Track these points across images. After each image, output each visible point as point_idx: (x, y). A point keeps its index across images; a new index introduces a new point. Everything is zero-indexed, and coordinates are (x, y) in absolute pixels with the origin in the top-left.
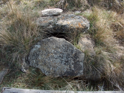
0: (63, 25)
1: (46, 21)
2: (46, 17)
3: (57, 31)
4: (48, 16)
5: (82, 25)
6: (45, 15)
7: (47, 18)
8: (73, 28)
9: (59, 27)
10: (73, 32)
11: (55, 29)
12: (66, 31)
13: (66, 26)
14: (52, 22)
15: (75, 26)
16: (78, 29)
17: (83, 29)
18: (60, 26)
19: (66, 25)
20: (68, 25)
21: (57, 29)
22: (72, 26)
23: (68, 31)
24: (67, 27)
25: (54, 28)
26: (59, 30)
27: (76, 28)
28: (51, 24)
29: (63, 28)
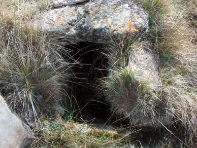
0: (97, 29)
1: (62, 18)
2: (62, 9)
3: (85, 39)
4: (65, 6)
5: (136, 26)
6: (60, 4)
7: (63, 11)
8: (118, 34)
9: (89, 33)
10: (118, 41)
11: (81, 37)
12: (103, 39)
13: (103, 31)
14: (75, 21)
15: (122, 29)
16: (127, 34)
17: (136, 33)
18: (92, 31)
19: (103, 29)
20: (108, 29)
21: (86, 37)
22: (115, 30)
23: (106, 40)
24: (106, 33)
25: (79, 35)
26: (90, 37)
27: (124, 34)
28: (73, 25)
29: (98, 34)
